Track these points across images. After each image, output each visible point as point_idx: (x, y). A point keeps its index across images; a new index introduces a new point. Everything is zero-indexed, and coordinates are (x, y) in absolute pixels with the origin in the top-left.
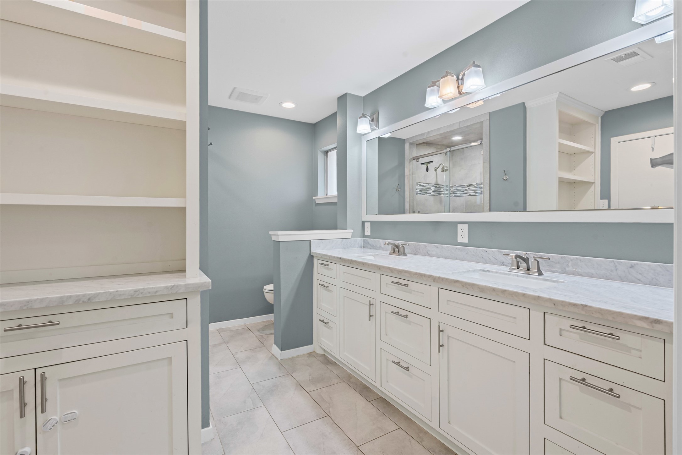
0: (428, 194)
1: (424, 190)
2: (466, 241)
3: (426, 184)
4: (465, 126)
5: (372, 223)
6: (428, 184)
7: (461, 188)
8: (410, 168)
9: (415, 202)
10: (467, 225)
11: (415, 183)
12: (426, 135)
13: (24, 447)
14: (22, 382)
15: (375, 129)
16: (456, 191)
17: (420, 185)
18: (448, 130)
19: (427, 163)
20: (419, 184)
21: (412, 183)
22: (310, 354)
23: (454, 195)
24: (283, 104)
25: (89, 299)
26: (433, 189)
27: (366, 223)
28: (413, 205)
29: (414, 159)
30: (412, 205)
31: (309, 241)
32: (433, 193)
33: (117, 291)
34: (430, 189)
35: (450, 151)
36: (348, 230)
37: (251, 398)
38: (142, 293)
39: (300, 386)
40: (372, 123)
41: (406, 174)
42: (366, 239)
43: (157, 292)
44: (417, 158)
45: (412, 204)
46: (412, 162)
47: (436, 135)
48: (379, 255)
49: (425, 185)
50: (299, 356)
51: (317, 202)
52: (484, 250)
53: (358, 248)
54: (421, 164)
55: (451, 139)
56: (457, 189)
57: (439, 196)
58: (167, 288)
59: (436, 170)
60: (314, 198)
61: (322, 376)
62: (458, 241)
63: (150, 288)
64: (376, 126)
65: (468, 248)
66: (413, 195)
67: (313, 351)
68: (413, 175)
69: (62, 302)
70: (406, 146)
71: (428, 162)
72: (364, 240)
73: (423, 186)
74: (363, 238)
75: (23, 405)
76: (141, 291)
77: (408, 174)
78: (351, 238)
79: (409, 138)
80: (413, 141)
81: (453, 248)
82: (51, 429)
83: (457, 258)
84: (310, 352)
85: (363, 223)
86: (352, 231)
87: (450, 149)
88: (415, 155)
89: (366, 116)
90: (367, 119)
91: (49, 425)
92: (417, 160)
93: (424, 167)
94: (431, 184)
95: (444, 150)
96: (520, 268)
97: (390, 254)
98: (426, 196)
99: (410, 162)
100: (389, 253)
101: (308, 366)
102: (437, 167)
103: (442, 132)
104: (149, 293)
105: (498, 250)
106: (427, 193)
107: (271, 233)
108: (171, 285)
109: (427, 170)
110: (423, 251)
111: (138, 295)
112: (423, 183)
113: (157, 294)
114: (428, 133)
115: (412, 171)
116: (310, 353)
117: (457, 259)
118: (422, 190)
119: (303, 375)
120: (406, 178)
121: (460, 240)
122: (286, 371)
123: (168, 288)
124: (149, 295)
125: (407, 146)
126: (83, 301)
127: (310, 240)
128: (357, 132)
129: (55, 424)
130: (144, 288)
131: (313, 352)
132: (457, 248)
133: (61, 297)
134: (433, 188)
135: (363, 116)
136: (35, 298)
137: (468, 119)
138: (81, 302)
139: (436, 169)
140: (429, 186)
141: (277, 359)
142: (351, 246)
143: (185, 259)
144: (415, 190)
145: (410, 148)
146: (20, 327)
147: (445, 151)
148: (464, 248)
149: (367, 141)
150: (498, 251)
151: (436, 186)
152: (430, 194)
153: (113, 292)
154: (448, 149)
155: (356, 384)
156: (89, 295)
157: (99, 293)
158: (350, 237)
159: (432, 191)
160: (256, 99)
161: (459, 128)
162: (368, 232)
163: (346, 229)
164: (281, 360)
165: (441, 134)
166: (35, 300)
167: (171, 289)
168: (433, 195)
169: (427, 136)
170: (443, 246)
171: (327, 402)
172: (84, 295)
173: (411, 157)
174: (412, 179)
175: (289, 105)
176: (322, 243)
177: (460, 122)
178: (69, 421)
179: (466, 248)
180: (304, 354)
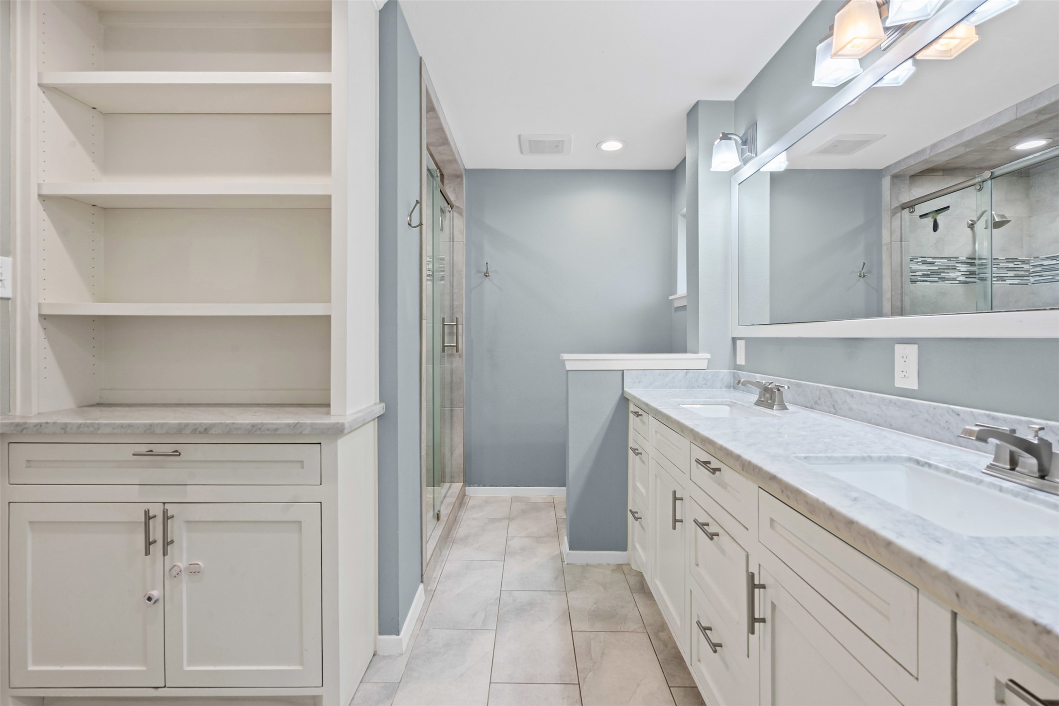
0: (949, 280)
1: (934, 273)
2: (912, 384)
3: (942, 258)
4: (1032, 109)
5: (749, 341)
6: (949, 259)
7: (1054, 262)
8: (893, 228)
9: (907, 299)
10: (916, 346)
11: (907, 259)
12: (928, 152)
13: (153, 589)
14: (148, 517)
15: (752, 158)
16: (1039, 269)
17: (924, 263)
18: (983, 131)
19: (933, 214)
20: (920, 260)
21: (899, 259)
22: (619, 567)
23: (1032, 280)
24: (602, 145)
25: (206, 430)
26: (962, 269)
27: (738, 342)
28: (902, 305)
29: (903, 207)
30: (900, 306)
31: (622, 372)
32: (962, 279)
33: (233, 423)
34: (954, 268)
35: (992, 178)
36: (700, 354)
37: (486, 612)
38: (260, 429)
39: (568, 616)
40: (744, 147)
41: (884, 242)
42: (736, 372)
43: (277, 430)
44: (910, 206)
45: (899, 304)
46: (899, 214)
47: (952, 148)
48: (737, 404)
49: (938, 262)
50: (599, 566)
51: (677, 304)
52: (953, 411)
53: (721, 388)
54: (920, 216)
55: (1011, 149)
56: (1042, 265)
57: (979, 285)
58: (288, 425)
59: (972, 226)
60: (671, 298)
61: (615, 610)
62: (896, 385)
63: (270, 424)
64: (751, 151)
65: (914, 403)
66: (902, 284)
67: (626, 563)
68: (901, 241)
69: (180, 429)
70: (883, 182)
71: (937, 211)
72: (734, 374)
73: (932, 264)
74: (735, 369)
75: (149, 543)
76: (259, 427)
77: (890, 241)
78: (708, 368)
79: (890, 166)
80: (898, 170)
81: (884, 399)
82: (175, 577)
83: (891, 425)
84: (620, 563)
85: (734, 340)
86: (709, 356)
87: (992, 173)
88: (906, 198)
89: (729, 136)
90: (733, 142)
91: (174, 573)
92: (910, 210)
93: (929, 221)
94: (958, 258)
95: (975, 178)
96: (1017, 469)
97: (759, 403)
98: (941, 284)
99: (894, 213)
100: (754, 402)
101: (602, 586)
102: (975, 219)
103: (966, 138)
104: (268, 430)
105: (987, 412)
106: (944, 279)
107: (565, 356)
108: (294, 423)
109: (935, 227)
110: (825, 403)
111: (256, 431)
112: (934, 258)
113: (278, 432)
114: (934, 146)
115: (899, 234)
116: (621, 565)
117: (891, 427)
118: (929, 273)
119: (582, 600)
120: (884, 249)
121: (900, 383)
122: (563, 586)
123: (290, 426)
124: (268, 432)
125: (886, 182)
126: (200, 432)
127: (623, 370)
128: (712, 169)
129: (180, 573)
130: (262, 423)
131: (626, 565)
132: (891, 401)
133: (180, 424)
134: (964, 268)
135: (725, 137)
136: (157, 422)
137: (1041, 93)
138: (197, 432)
139: (972, 224)
140: (951, 263)
141: (562, 562)
142: (706, 384)
143: (330, 390)
144: (907, 275)
145: (893, 184)
146: (150, 453)
147: (977, 180)
148: (908, 401)
149: (739, 184)
150: (988, 416)
151: (971, 261)
152: (955, 279)
153: (230, 424)
154: (987, 174)
155: (666, 645)
156: (206, 424)
157: (215, 424)
158: (706, 368)
159: (960, 274)
160: (557, 147)
161: (1017, 119)
162: (741, 360)
163: (696, 352)
164: (567, 564)
165: (966, 142)
166: (157, 424)
167: (294, 427)
168: (960, 282)
169: (930, 153)
170: (863, 394)
171: (592, 659)
172: (201, 424)
173: (896, 204)
174: (899, 251)
175: (612, 146)
176: (646, 375)
177: (1017, 105)
178: (194, 571)
179: (911, 402)
180: (609, 564)
